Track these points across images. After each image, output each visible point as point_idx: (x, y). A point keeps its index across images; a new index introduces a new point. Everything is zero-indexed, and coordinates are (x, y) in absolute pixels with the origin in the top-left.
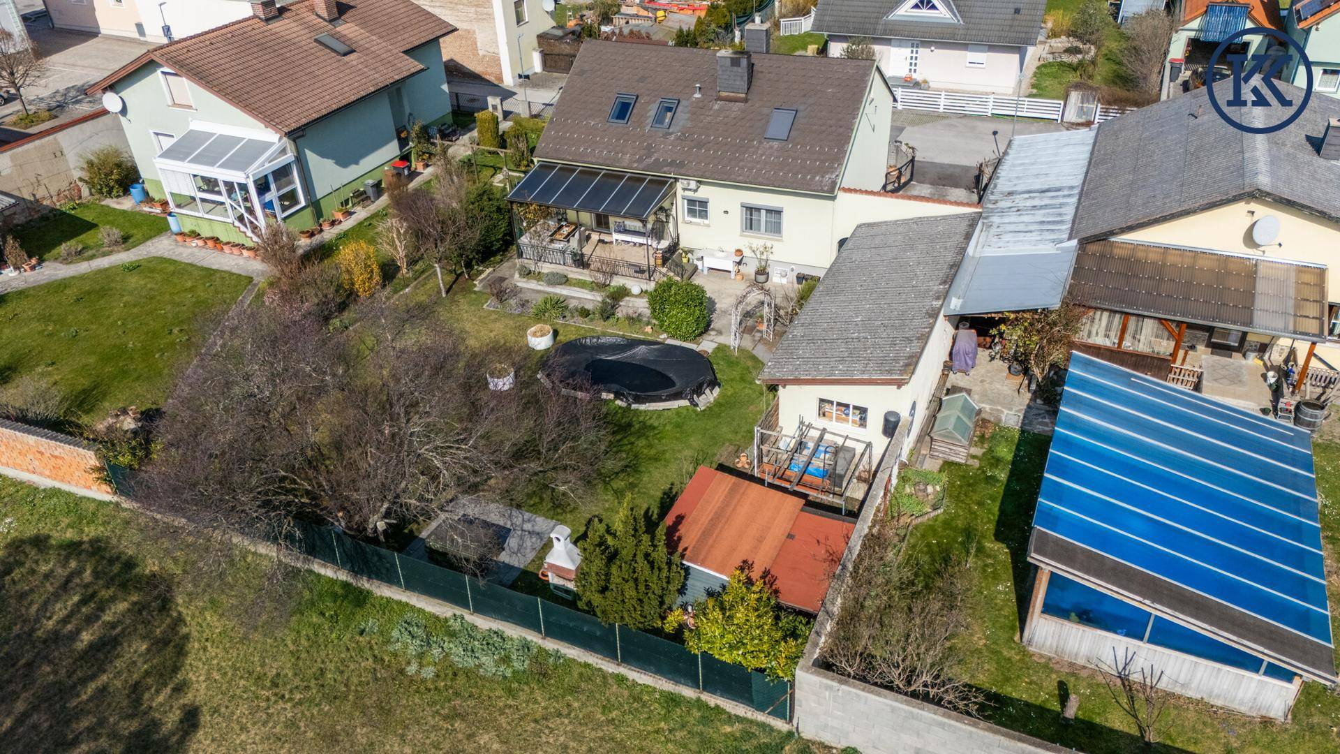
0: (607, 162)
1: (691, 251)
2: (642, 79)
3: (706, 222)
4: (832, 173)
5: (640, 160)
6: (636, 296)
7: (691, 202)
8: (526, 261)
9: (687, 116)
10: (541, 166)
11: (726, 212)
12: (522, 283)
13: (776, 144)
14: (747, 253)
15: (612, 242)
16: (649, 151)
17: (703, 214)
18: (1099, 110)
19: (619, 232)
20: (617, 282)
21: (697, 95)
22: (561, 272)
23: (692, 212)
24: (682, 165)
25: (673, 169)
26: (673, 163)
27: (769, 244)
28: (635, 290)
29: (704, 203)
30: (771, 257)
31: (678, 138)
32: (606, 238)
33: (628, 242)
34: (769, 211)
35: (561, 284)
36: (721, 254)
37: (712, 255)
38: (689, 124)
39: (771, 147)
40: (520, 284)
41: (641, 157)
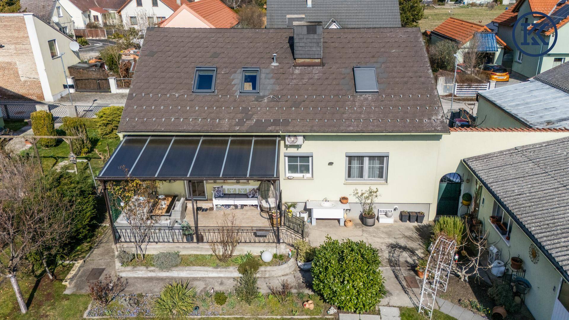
0: (205, 128)
1: (294, 205)
2: (215, 55)
3: (309, 175)
4: (436, 114)
5: (241, 123)
6: (269, 264)
7: (292, 158)
8: (125, 245)
9: (272, 81)
10: (127, 142)
11: (331, 164)
12: (127, 273)
13: (370, 97)
14: (352, 199)
15: (211, 209)
16: (247, 114)
17: (306, 169)
18: (456, 86)
19: (218, 197)
20: (241, 250)
21: (275, 64)
22: (172, 251)
23: (293, 169)
24: (286, 123)
25: (278, 128)
26: (276, 122)
27: (374, 188)
28: (267, 257)
29: (305, 158)
30: (376, 200)
31: (273, 100)
32: (204, 205)
33: (229, 206)
34: (372, 158)
35: (176, 266)
36: (326, 204)
37: (321, 206)
38: (277, 88)
39: (366, 99)
40: (123, 275)
41: (241, 120)
